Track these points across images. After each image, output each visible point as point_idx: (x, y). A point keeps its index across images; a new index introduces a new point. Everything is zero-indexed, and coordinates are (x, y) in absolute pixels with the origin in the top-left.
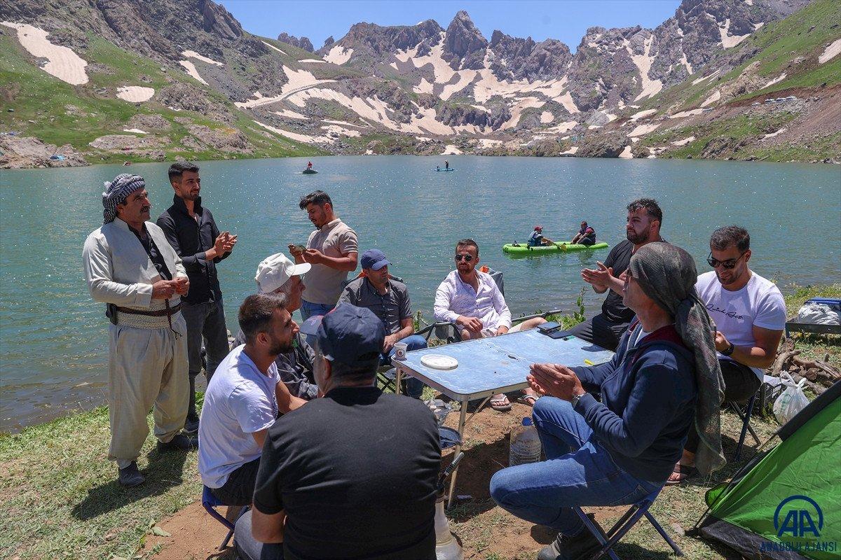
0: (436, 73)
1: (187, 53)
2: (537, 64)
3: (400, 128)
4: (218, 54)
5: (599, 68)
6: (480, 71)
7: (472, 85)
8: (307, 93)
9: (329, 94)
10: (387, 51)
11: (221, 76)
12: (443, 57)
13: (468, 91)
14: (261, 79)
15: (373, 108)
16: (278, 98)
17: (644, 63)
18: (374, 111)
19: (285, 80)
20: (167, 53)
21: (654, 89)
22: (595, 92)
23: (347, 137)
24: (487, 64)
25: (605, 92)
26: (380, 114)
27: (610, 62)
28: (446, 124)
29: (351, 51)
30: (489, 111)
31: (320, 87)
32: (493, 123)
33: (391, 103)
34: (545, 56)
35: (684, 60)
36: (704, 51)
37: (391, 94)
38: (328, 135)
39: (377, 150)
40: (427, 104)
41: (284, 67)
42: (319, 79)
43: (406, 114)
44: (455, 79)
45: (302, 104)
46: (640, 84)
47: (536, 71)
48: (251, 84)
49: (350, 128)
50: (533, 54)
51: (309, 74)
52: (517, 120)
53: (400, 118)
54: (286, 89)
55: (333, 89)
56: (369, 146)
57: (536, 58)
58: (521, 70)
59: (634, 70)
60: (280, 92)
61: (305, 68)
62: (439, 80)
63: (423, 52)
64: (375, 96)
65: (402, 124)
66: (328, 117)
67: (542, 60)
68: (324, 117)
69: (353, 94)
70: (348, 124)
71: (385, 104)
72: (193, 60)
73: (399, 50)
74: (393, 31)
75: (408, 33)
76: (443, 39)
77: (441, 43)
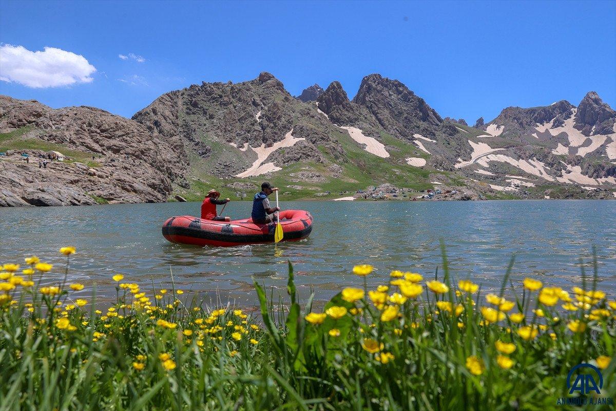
0: (570, 139)
1: (416, 136)
3: (556, 180)
4: (432, 135)
6: (610, 135)
7: (603, 146)
8: (487, 158)
9: (502, 158)
10: (529, 125)
11: (438, 149)
12: (575, 127)
13: (601, 151)
14: (459, 150)
16: (471, 162)
18: (535, 168)
19: (472, 150)
20: (407, 136)
23: (526, 187)
26: (540, 171)
28: (590, 177)
29: (503, 127)
31: (495, 153)
33: (547, 163)
37: (546, 156)
38: (513, 186)
39: (552, 195)
40: (573, 163)
41: (469, 141)
42: (493, 148)
43: (558, 170)
44: (587, 143)
45: (487, 165)
48: (455, 153)
49: (526, 181)
51: (486, 145)
53: (555, 173)
54: (474, 155)
55: (505, 155)
56: (546, 193)
60: (471, 158)
61: (482, 141)
62: (573, 144)
63: (558, 124)
64: (535, 158)
65: (557, 178)
66: (508, 174)
68: (505, 173)
69: (519, 157)
70: (523, 178)
71: (542, 164)
72: (420, 140)
73: (538, 124)
74: (532, 111)
75: (545, 112)
76: (574, 114)
77: (573, 117)
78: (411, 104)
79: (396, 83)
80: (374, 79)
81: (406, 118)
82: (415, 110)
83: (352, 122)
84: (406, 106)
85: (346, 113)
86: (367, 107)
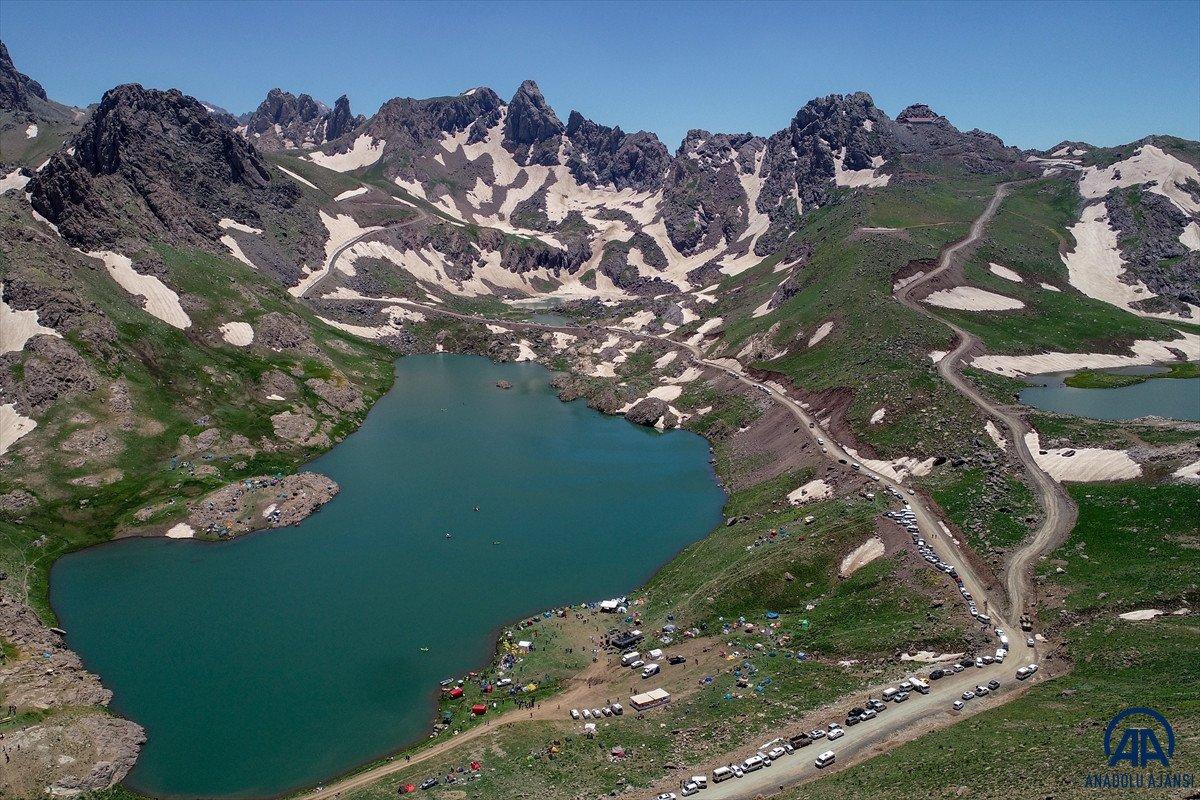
0: (496, 169)
1: (226, 223)
2: (627, 166)
3: (461, 289)
4: (255, 217)
5: (699, 190)
6: (553, 168)
7: (543, 191)
8: (353, 251)
9: (378, 250)
10: (429, 136)
11: (266, 252)
12: (503, 145)
13: (538, 201)
14: (305, 245)
15: (429, 263)
16: (326, 269)
17: (752, 185)
18: (431, 268)
19: (326, 236)
20: (208, 232)
21: (761, 227)
22: (693, 224)
23: (412, 323)
24: (563, 159)
25: (705, 224)
26: (437, 271)
27: (713, 182)
28: (513, 271)
29: (382, 143)
30: (565, 248)
31: (366, 239)
32: (569, 265)
33: (448, 254)
34: (637, 155)
35: (795, 192)
36: (814, 188)
37: (448, 240)
38: (392, 322)
39: (447, 345)
40: (490, 246)
41: (322, 214)
42: (363, 227)
43: (466, 264)
44: (521, 181)
45: (351, 272)
46: (745, 217)
47: (626, 175)
48: (297, 256)
49: (413, 309)
50: (622, 150)
51: (351, 219)
52: (599, 259)
53: (461, 275)
54: (329, 248)
55: (381, 241)
56: (439, 339)
57: (625, 157)
58: (606, 171)
59: (740, 197)
60: (325, 258)
61: (342, 208)
62: (499, 181)
63: (477, 136)
64: (430, 246)
65: (464, 282)
66: (386, 293)
67: (633, 159)
68: (380, 292)
69: (404, 246)
70: (410, 302)
71: (442, 255)
72: (231, 232)
73: (445, 133)
74: (435, 105)
75: (457, 108)
76: (504, 117)
77: (501, 124)
78: (208, 146)
79: (174, 99)
80: (129, 98)
81: (201, 184)
82: (217, 159)
83: (108, 241)
84: (200, 153)
85: (94, 222)
86: (127, 176)
